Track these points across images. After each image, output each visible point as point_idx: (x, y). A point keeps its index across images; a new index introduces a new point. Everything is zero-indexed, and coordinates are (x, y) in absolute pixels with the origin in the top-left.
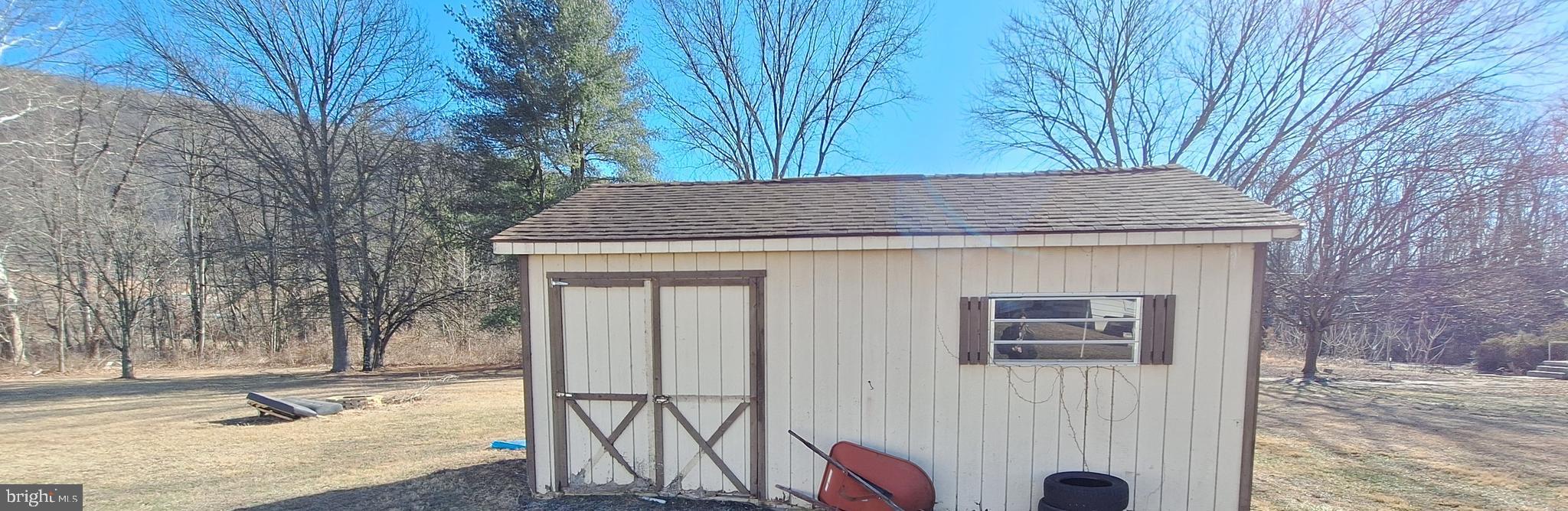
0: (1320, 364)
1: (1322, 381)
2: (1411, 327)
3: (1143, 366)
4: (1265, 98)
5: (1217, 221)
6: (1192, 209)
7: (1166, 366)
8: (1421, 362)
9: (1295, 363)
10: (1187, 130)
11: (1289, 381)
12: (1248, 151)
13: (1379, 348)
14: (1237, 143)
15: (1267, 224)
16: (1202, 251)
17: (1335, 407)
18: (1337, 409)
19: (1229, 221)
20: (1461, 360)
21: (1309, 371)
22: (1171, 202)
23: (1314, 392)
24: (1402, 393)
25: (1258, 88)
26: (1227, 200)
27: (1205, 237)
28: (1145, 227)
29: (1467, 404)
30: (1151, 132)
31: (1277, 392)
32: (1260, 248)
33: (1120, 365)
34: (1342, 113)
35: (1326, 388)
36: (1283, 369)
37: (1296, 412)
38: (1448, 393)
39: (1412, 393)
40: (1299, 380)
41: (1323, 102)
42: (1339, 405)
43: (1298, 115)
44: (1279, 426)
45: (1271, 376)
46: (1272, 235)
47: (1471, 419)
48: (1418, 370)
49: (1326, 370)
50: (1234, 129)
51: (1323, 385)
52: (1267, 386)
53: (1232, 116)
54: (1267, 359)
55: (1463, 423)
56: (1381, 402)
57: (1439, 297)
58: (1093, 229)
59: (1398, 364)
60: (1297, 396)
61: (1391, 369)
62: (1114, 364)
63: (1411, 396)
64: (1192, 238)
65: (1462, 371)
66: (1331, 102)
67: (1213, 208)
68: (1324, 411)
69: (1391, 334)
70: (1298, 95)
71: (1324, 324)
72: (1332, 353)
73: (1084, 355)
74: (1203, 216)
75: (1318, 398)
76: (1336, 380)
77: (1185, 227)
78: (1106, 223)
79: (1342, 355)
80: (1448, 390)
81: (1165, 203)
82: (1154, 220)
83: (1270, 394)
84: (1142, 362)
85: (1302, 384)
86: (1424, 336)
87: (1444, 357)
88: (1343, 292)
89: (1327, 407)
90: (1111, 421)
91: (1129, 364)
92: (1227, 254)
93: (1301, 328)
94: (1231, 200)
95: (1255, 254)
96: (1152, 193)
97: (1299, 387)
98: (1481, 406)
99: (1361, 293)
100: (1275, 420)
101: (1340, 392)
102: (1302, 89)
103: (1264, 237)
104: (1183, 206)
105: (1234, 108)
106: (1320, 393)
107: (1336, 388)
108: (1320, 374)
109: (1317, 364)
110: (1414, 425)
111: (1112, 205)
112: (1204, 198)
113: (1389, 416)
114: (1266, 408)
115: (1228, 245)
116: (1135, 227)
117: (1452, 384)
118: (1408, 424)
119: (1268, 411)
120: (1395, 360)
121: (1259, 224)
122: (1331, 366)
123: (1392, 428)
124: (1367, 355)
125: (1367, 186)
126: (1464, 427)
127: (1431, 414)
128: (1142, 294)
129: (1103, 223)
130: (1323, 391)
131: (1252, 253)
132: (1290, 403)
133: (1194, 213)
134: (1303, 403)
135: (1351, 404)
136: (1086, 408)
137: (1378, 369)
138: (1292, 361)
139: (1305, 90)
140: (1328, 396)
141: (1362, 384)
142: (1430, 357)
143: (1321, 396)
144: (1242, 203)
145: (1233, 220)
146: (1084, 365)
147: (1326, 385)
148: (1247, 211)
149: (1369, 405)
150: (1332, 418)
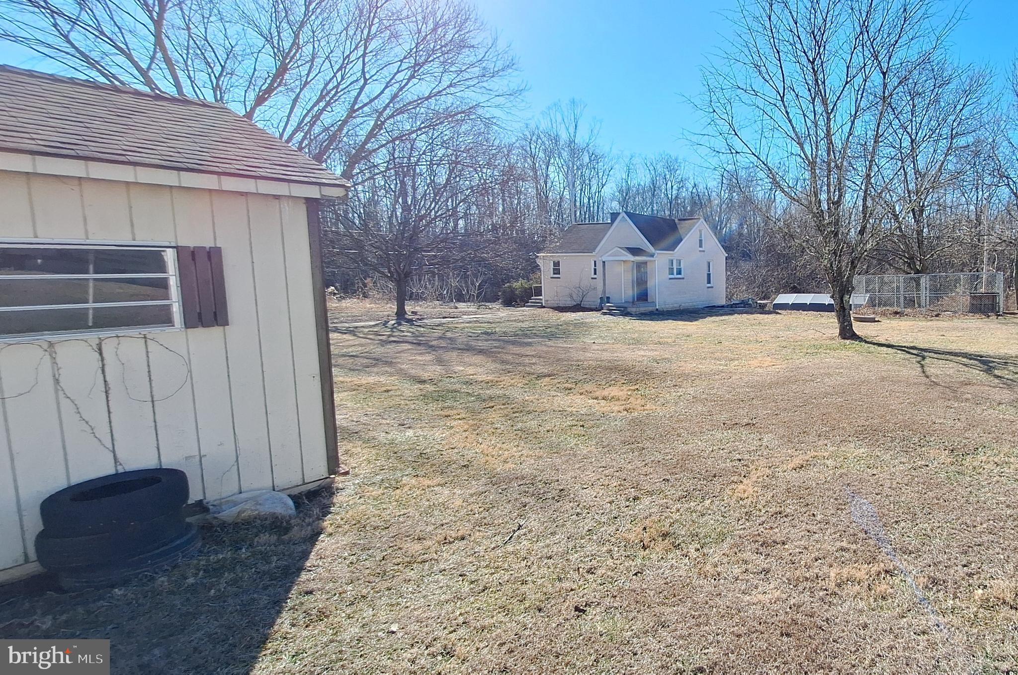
0: (408, 308)
1: (410, 321)
2: (466, 277)
3: (189, 330)
4: (335, 74)
5: (261, 170)
6: (233, 152)
7: (221, 328)
8: (473, 301)
9: (391, 307)
10: (261, 84)
11: (385, 324)
12: (327, 119)
13: (447, 293)
14: (316, 109)
15: (314, 180)
16: (247, 200)
17: (419, 343)
18: (419, 344)
19: (273, 171)
20: (494, 299)
21: (401, 314)
22: (203, 141)
23: (403, 331)
24: (463, 325)
25: (327, 63)
26: (274, 151)
27: (248, 186)
28: (163, 163)
29: (497, 330)
30: (221, 75)
31: (375, 334)
32: (311, 204)
33: (154, 331)
34: (397, 106)
35: (413, 327)
36: (381, 313)
37: (389, 351)
38: (488, 322)
39: (467, 325)
40: (393, 322)
41: (382, 92)
42: (421, 341)
43: (364, 99)
44: (375, 366)
45: (370, 320)
46: (320, 192)
47: (499, 340)
48: (471, 307)
49: (412, 312)
50: (310, 95)
51: (411, 325)
52: (367, 330)
53: (306, 83)
54: (368, 306)
55: (496, 344)
56: (449, 335)
57: (476, 256)
58: (75, 154)
59: (461, 304)
60: (390, 336)
61: (456, 308)
62: (145, 331)
63: (467, 327)
64: (230, 184)
65: (496, 305)
66: (388, 93)
67: (257, 156)
68: (410, 347)
69: (454, 283)
70: (362, 82)
71: (408, 275)
72: (418, 298)
73: (93, 322)
74: (245, 163)
75: (406, 336)
76: (420, 320)
77: (220, 171)
78: (97, 149)
79: (425, 299)
80: (488, 320)
81: (197, 141)
82: (177, 157)
83: (369, 337)
84: (189, 324)
85: (396, 325)
86: (473, 284)
87: (486, 297)
88: (416, 250)
89: (413, 343)
90: (153, 401)
91: (168, 329)
92: (278, 206)
93: (391, 278)
94: (279, 151)
95: (307, 208)
96: (179, 127)
97: (393, 328)
98: (504, 330)
99: (429, 251)
100: (371, 361)
101: (422, 329)
102: (365, 77)
103: (314, 192)
104: (220, 148)
105: (308, 75)
106: (408, 332)
107: (420, 326)
108: (409, 316)
109: (406, 307)
110: (468, 350)
111: (115, 129)
112: (247, 144)
113: (452, 345)
114: (365, 351)
115: (277, 197)
116: (147, 161)
117: (490, 316)
118: (465, 349)
119: (366, 352)
120: (459, 301)
121: (306, 179)
122: (418, 309)
123: (454, 354)
124: (441, 298)
125: (423, 168)
126: (495, 347)
127: (478, 340)
128: (173, 244)
129: (93, 149)
130: (411, 330)
131: (304, 208)
132: (383, 343)
133: (233, 157)
134: (394, 342)
135: (429, 339)
136: (106, 392)
137: (447, 309)
138: (389, 305)
139: (367, 78)
140: (413, 333)
141: (438, 321)
142: (478, 297)
143: (409, 334)
144: (290, 156)
145: (279, 171)
146: (93, 337)
147: (413, 325)
148: (295, 165)
149: (440, 338)
150: (415, 352)
